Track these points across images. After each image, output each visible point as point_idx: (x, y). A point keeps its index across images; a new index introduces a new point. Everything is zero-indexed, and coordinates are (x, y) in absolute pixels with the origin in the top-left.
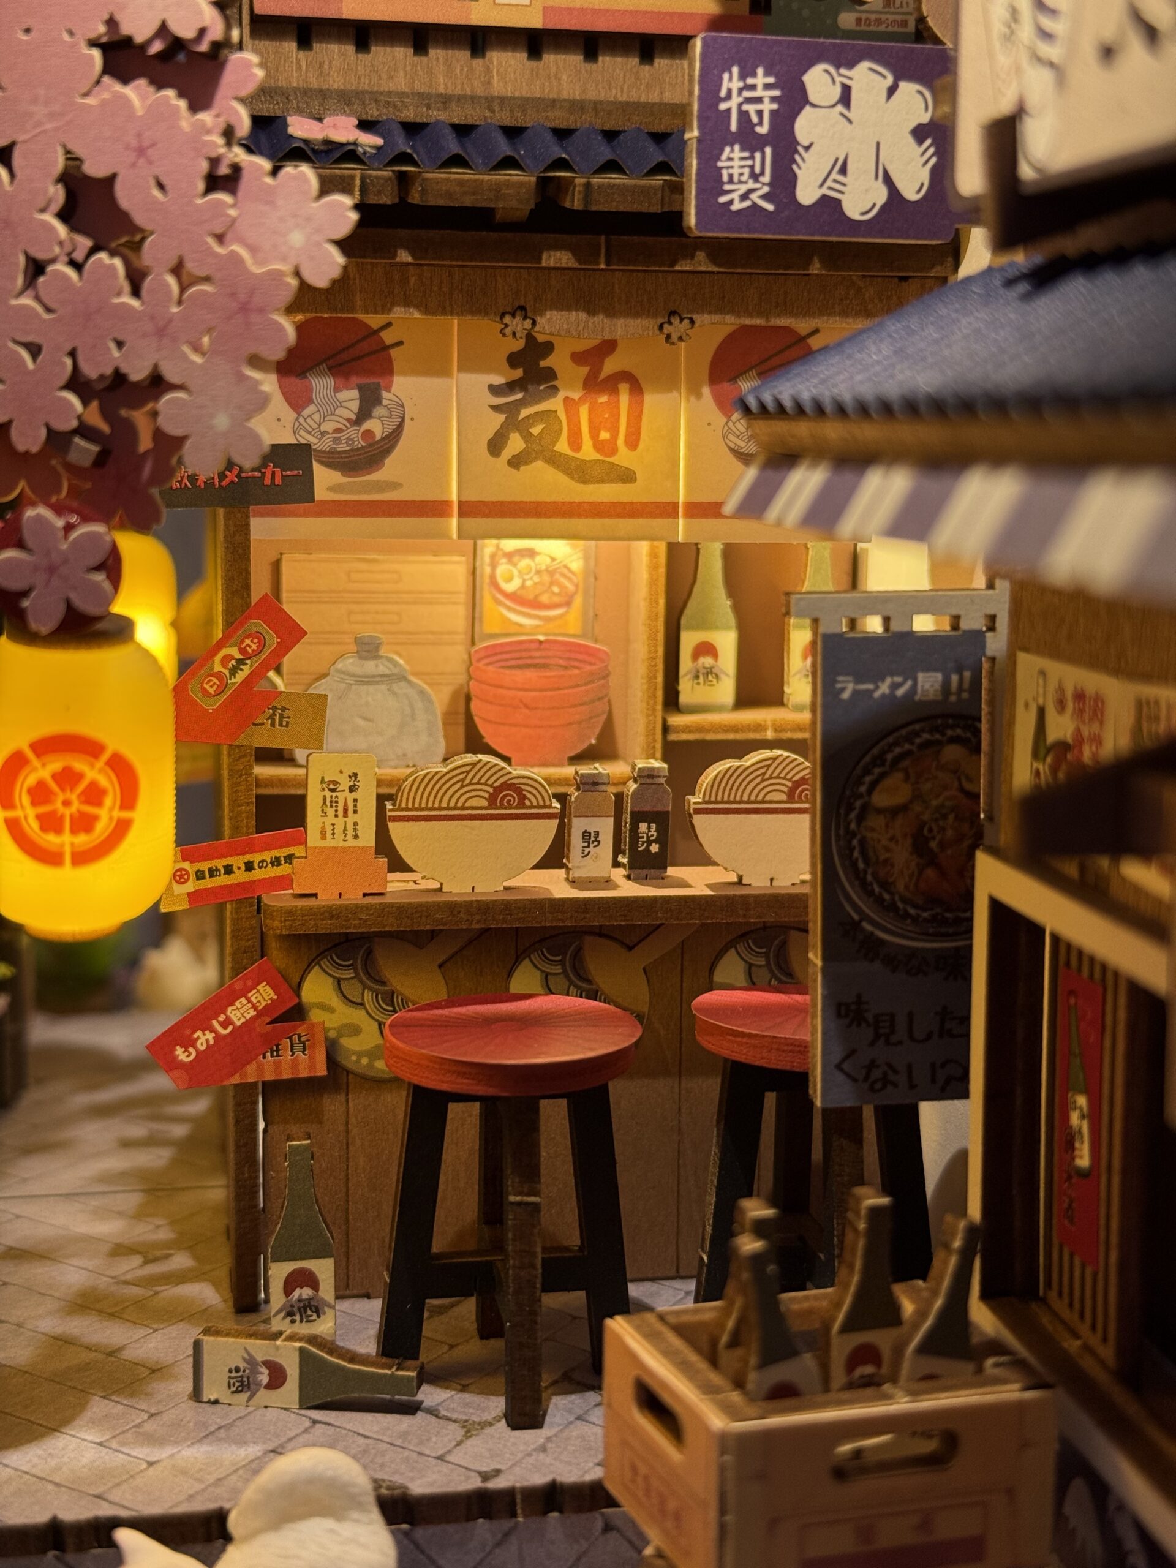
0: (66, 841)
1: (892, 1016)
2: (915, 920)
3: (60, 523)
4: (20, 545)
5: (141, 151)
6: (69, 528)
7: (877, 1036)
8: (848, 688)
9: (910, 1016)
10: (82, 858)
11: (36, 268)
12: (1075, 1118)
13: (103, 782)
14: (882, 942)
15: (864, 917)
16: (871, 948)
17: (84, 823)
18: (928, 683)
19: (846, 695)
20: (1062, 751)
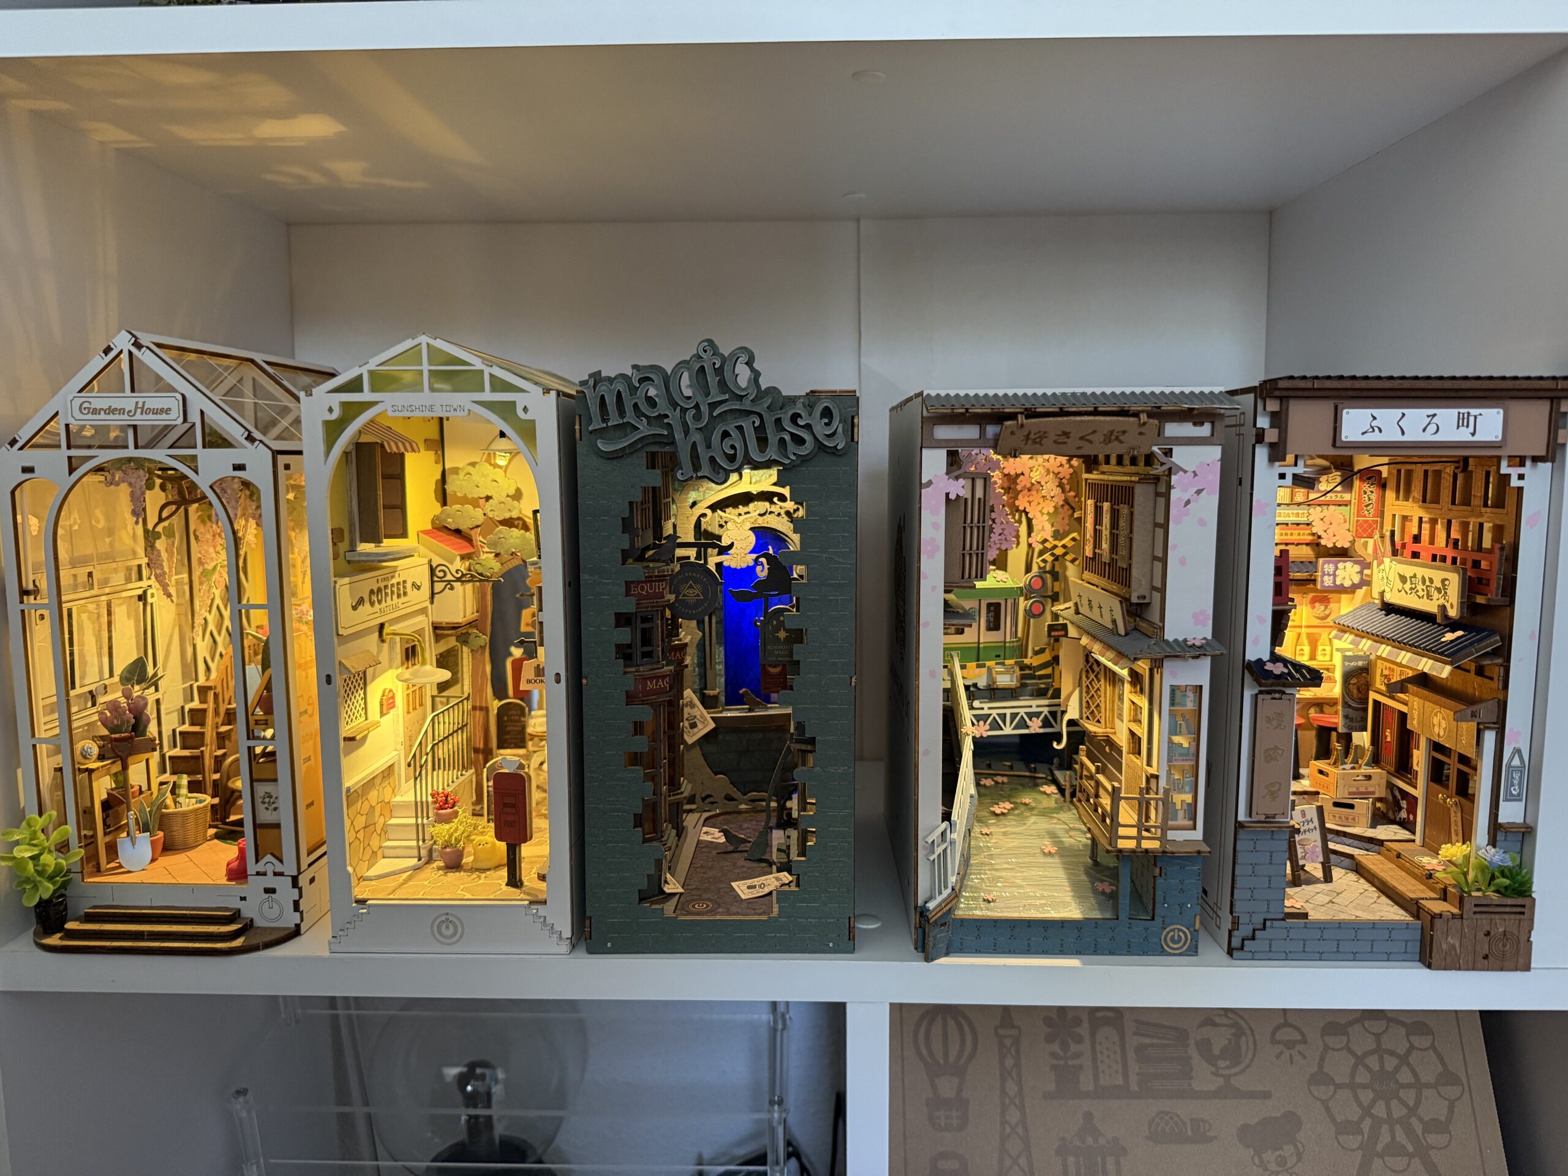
1: (1354, 718)
2: (1359, 702)
7: (1351, 721)
9: (1358, 718)
12: (1387, 733)
14: (1353, 706)
15: (1349, 701)
16: (1350, 706)
18: (1360, 663)
19: (1346, 665)
20: (1386, 676)
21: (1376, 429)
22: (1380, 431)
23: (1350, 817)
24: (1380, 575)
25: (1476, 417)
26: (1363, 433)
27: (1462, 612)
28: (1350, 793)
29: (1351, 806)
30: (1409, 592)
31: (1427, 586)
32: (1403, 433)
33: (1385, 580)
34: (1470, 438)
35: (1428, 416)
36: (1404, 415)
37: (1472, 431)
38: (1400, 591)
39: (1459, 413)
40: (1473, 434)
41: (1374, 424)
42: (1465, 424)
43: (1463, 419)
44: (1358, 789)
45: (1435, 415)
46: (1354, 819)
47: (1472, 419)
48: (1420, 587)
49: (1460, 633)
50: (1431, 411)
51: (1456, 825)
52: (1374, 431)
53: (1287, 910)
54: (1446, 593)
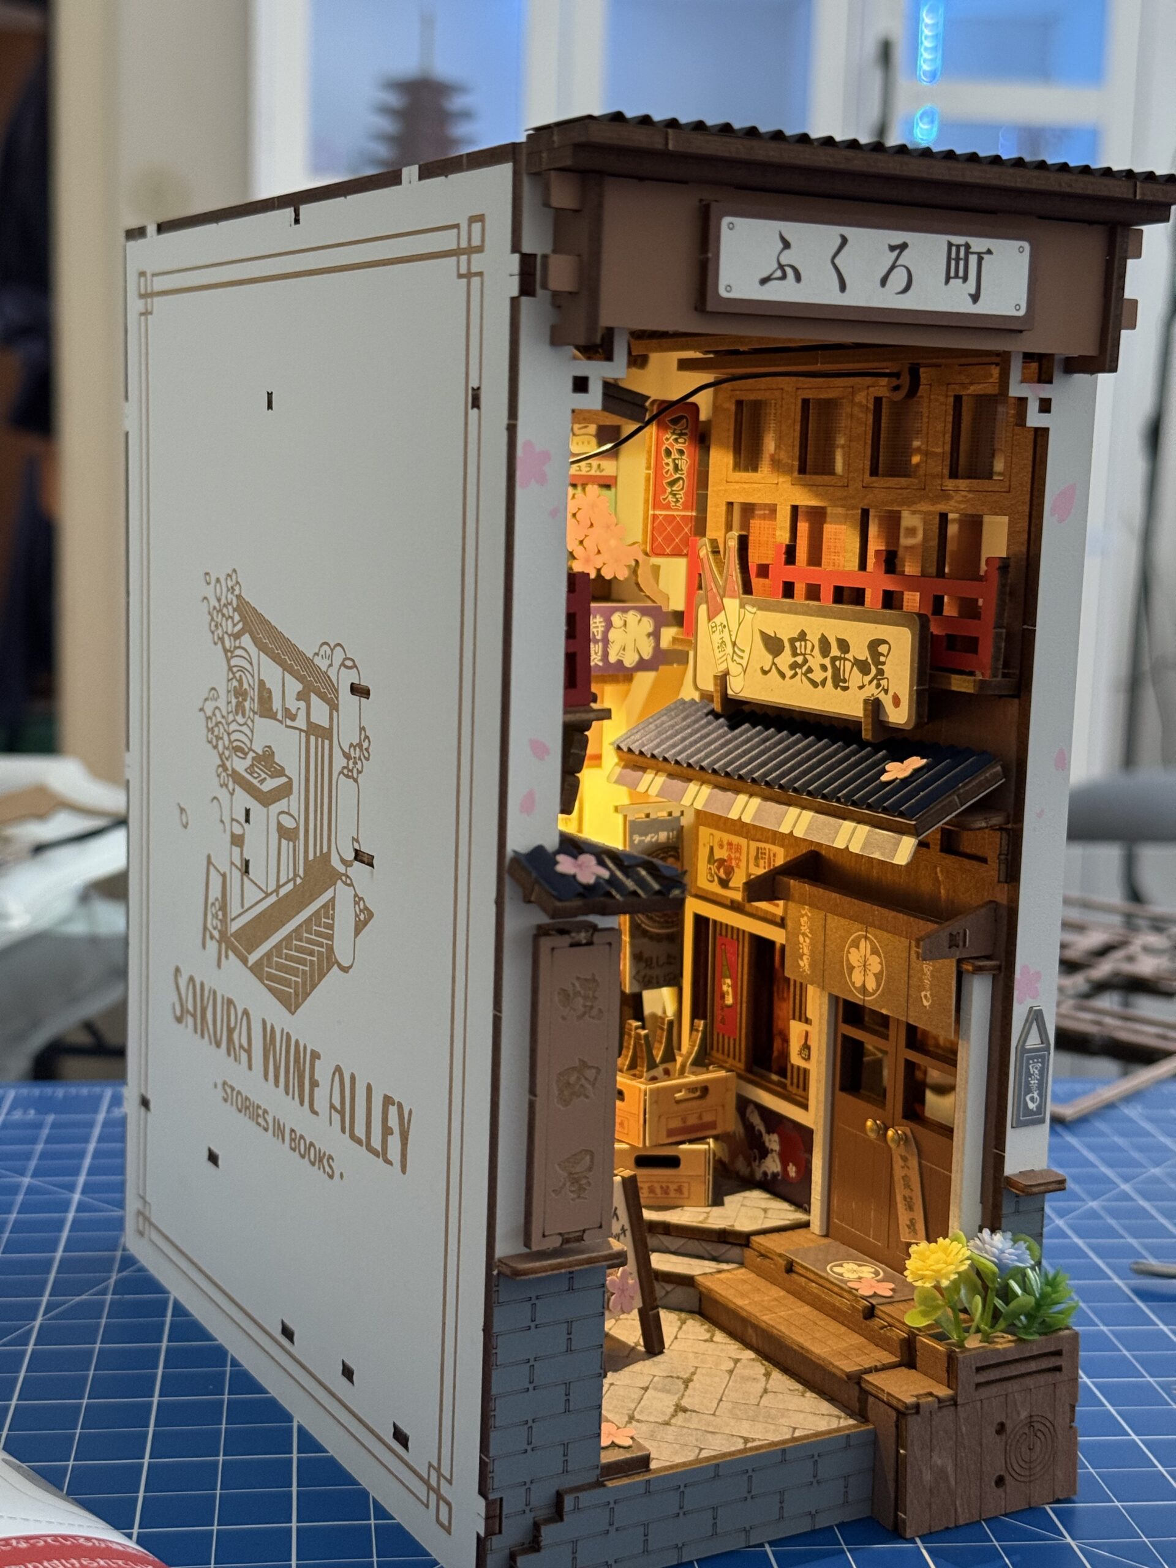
1: (651, 959)
2: (659, 922)
7: (647, 965)
8: (637, 839)
9: (658, 958)
12: (725, 988)
14: (647, 931)
15: (642, 922)
16: (645, 933)
18: (663, 836)
19: (636, 842)
20: (721, 862)
21: (789, 271)
22: (798, 278)
23: (673, 1187)
24: (716, 637)
25: (980, 260)
26: (764, 281)
27: (919, 715)
28: (671, 1133)
29: (673, 1162)
30: (789, 673)
31: (834, 660)
32: (843, 287)
33: (729, 649)
34: (968, 307)
35: (892, 248)
36: (844, 241)
37: (973, 291)
38: (765, 673)
39: (950, 245)
40: (975, 298)
41: (787, 258)
42: (961, 274)
43: (958, 259)
44: (684, 1120)
45: (903, 247)
46: (679, 1190)
47: (973, 260)
48: (816, 660)
49: (916, 762)
50: (898, 237)
51: (907, 1186)
52: (784, 277)
53: (607, 1457)
54: (881, 672)
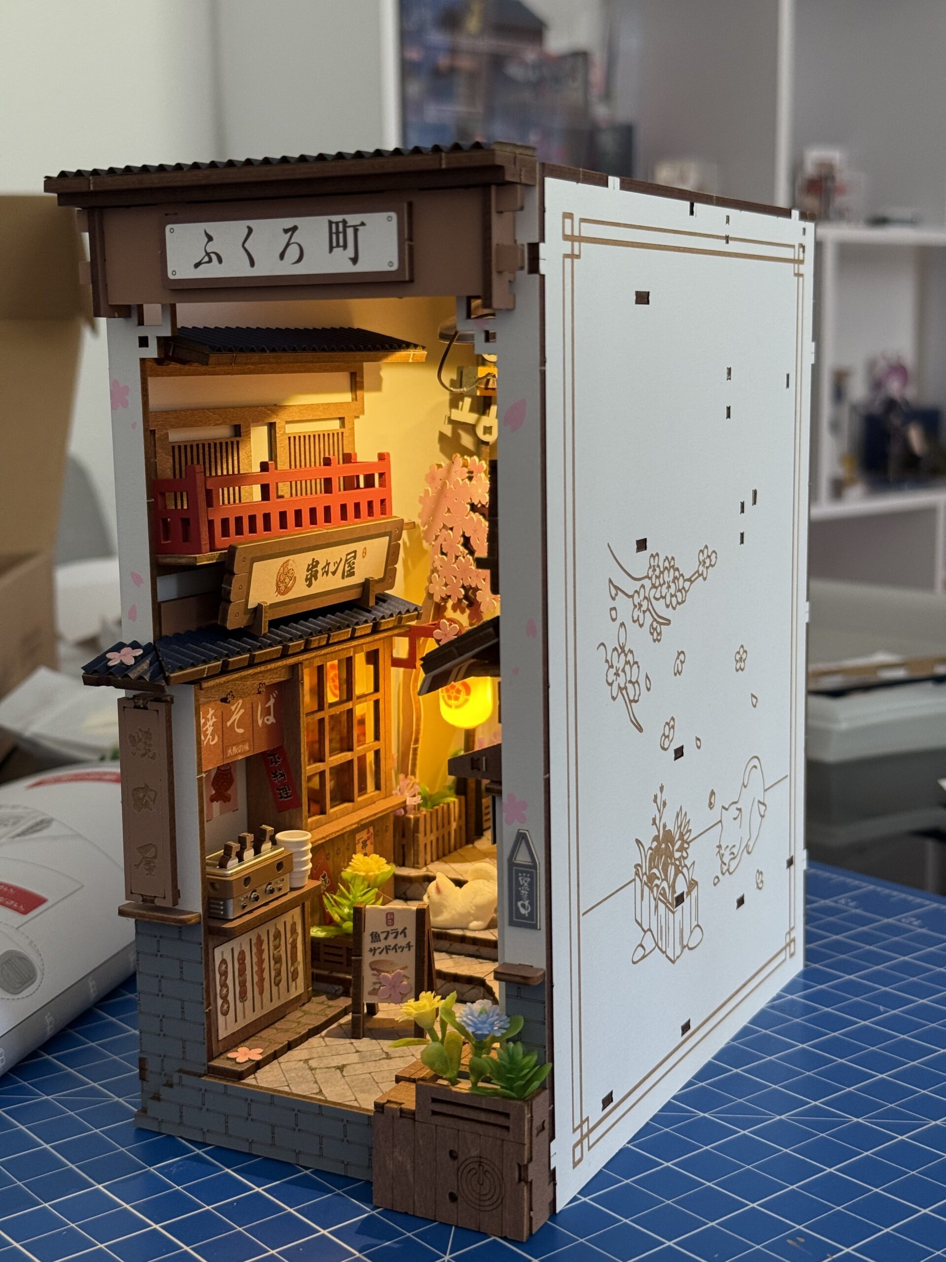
0: (452, 702)
3: (448, 623)
4: (440, 629)
5: (475, 531)
6: (450, 625)
10: (457, 707)
11: (457, 557)
13: (460, 688)
17: (457, 698)
21: (213, 256)
22: (220, 260)
25: (356, 231)
26: (197, 265)
32: (252, 264)
34: (350, 268)
35: (286, 231)
36: (250, 230)
37: (352, 255)
39: (330, 223)
40: (355, 260)
41: (210, 247)
42: (341, 243)
43: (338, 233)
45: (294, 229)
47: (350, 232)
50: (289, 222)
52: (210, 261)
